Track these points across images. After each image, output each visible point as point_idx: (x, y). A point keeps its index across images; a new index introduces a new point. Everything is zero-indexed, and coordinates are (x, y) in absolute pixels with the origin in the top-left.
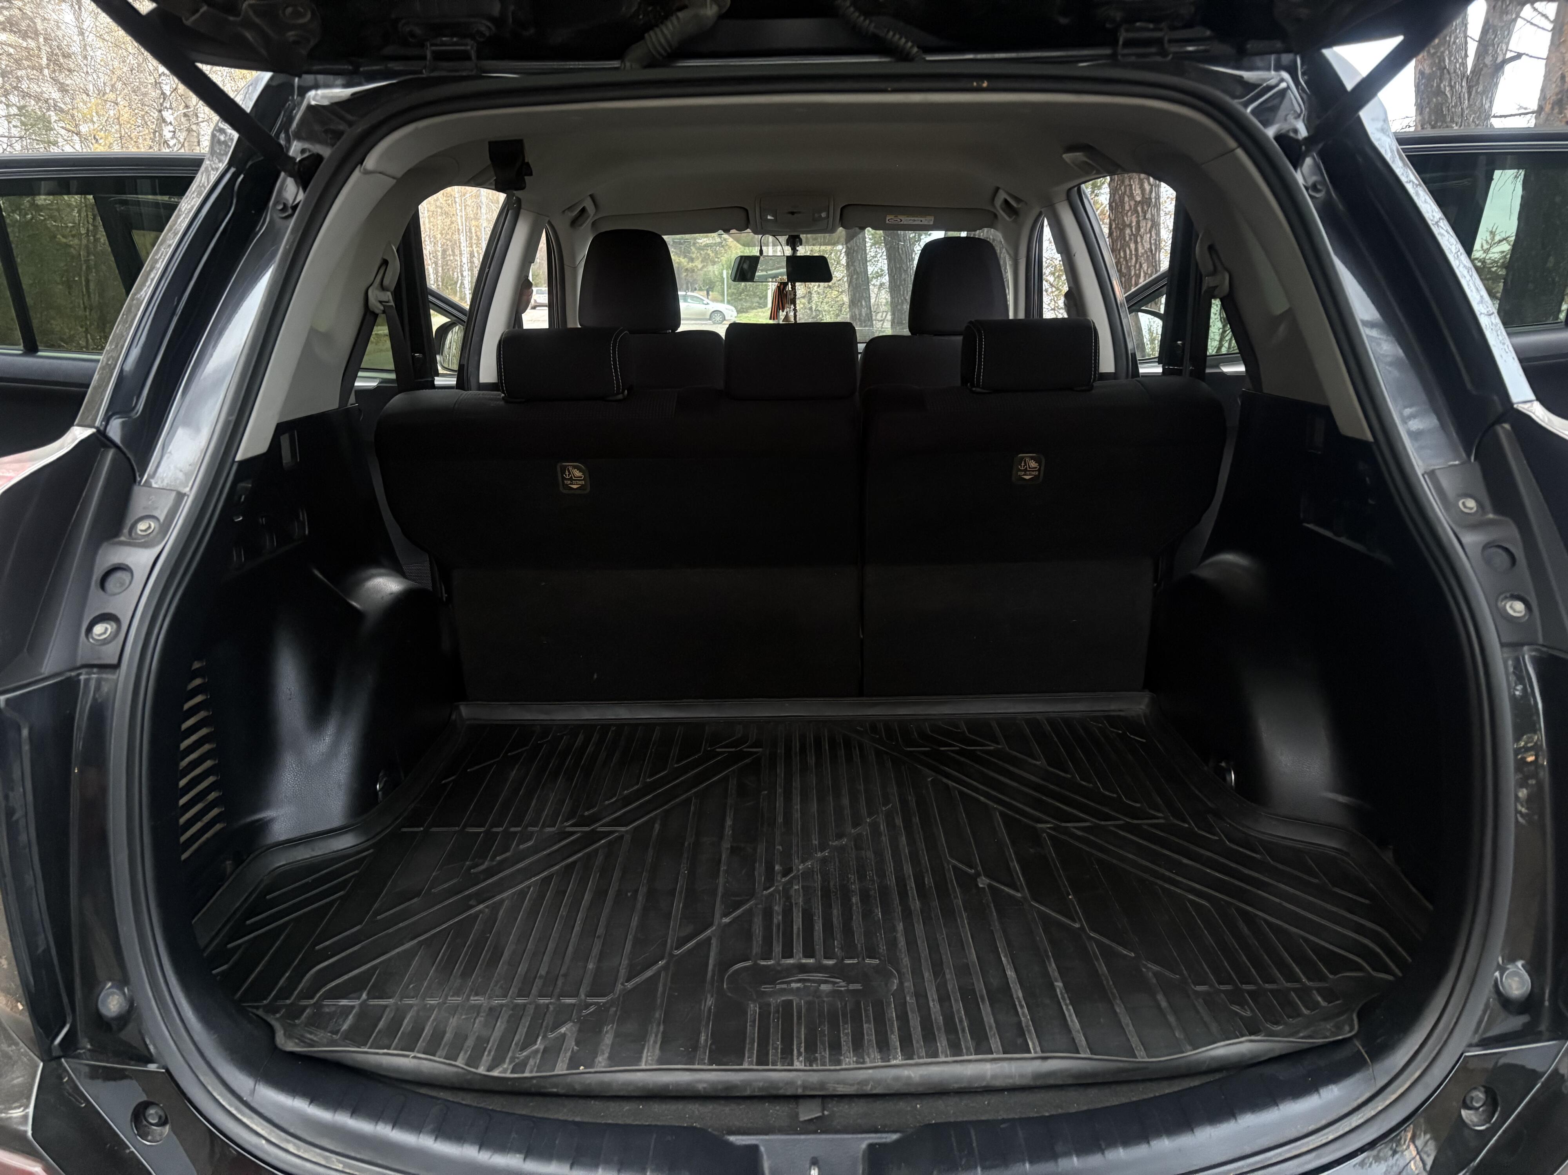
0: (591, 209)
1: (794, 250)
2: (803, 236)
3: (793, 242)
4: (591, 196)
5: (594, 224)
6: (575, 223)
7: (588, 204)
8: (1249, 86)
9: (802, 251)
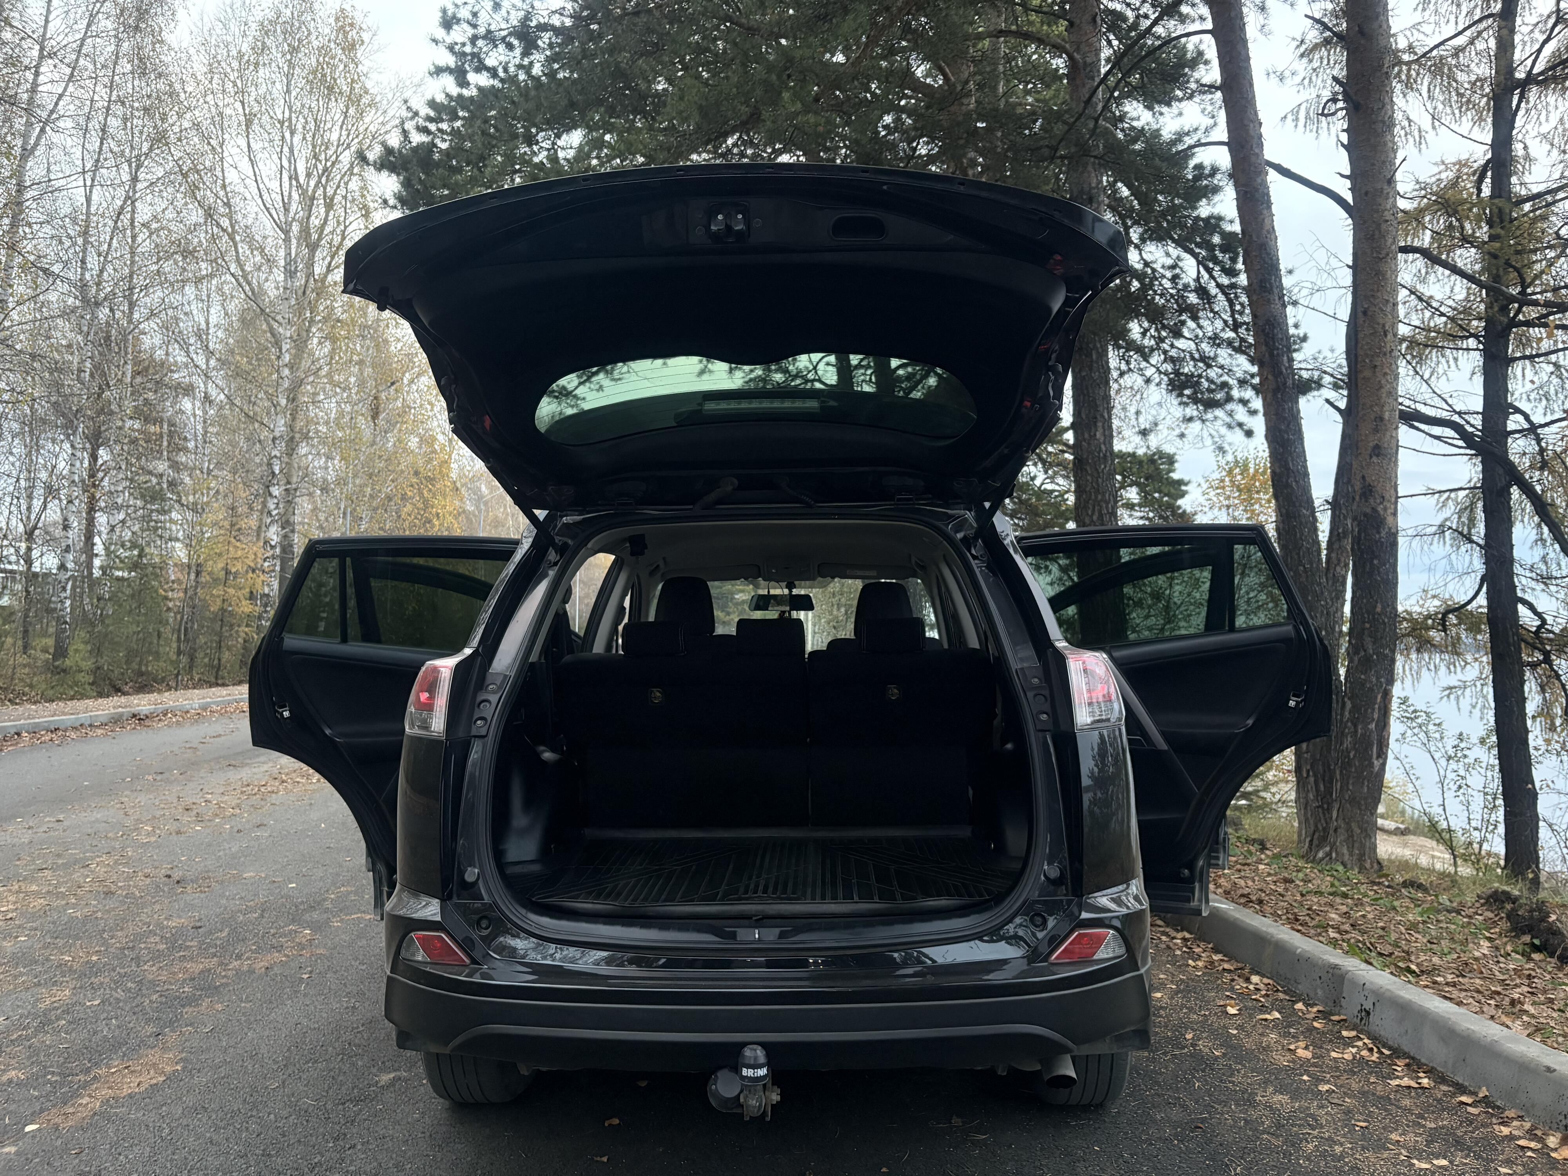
0: (662, 565)
1: (791, 591)
2: (796, 583)
3: (790, 586)
4: (664, 559)
5: (663, 575)
6: (652, 573)
7: (661, 563)
8: (950, 517)
9: (795, 592)
